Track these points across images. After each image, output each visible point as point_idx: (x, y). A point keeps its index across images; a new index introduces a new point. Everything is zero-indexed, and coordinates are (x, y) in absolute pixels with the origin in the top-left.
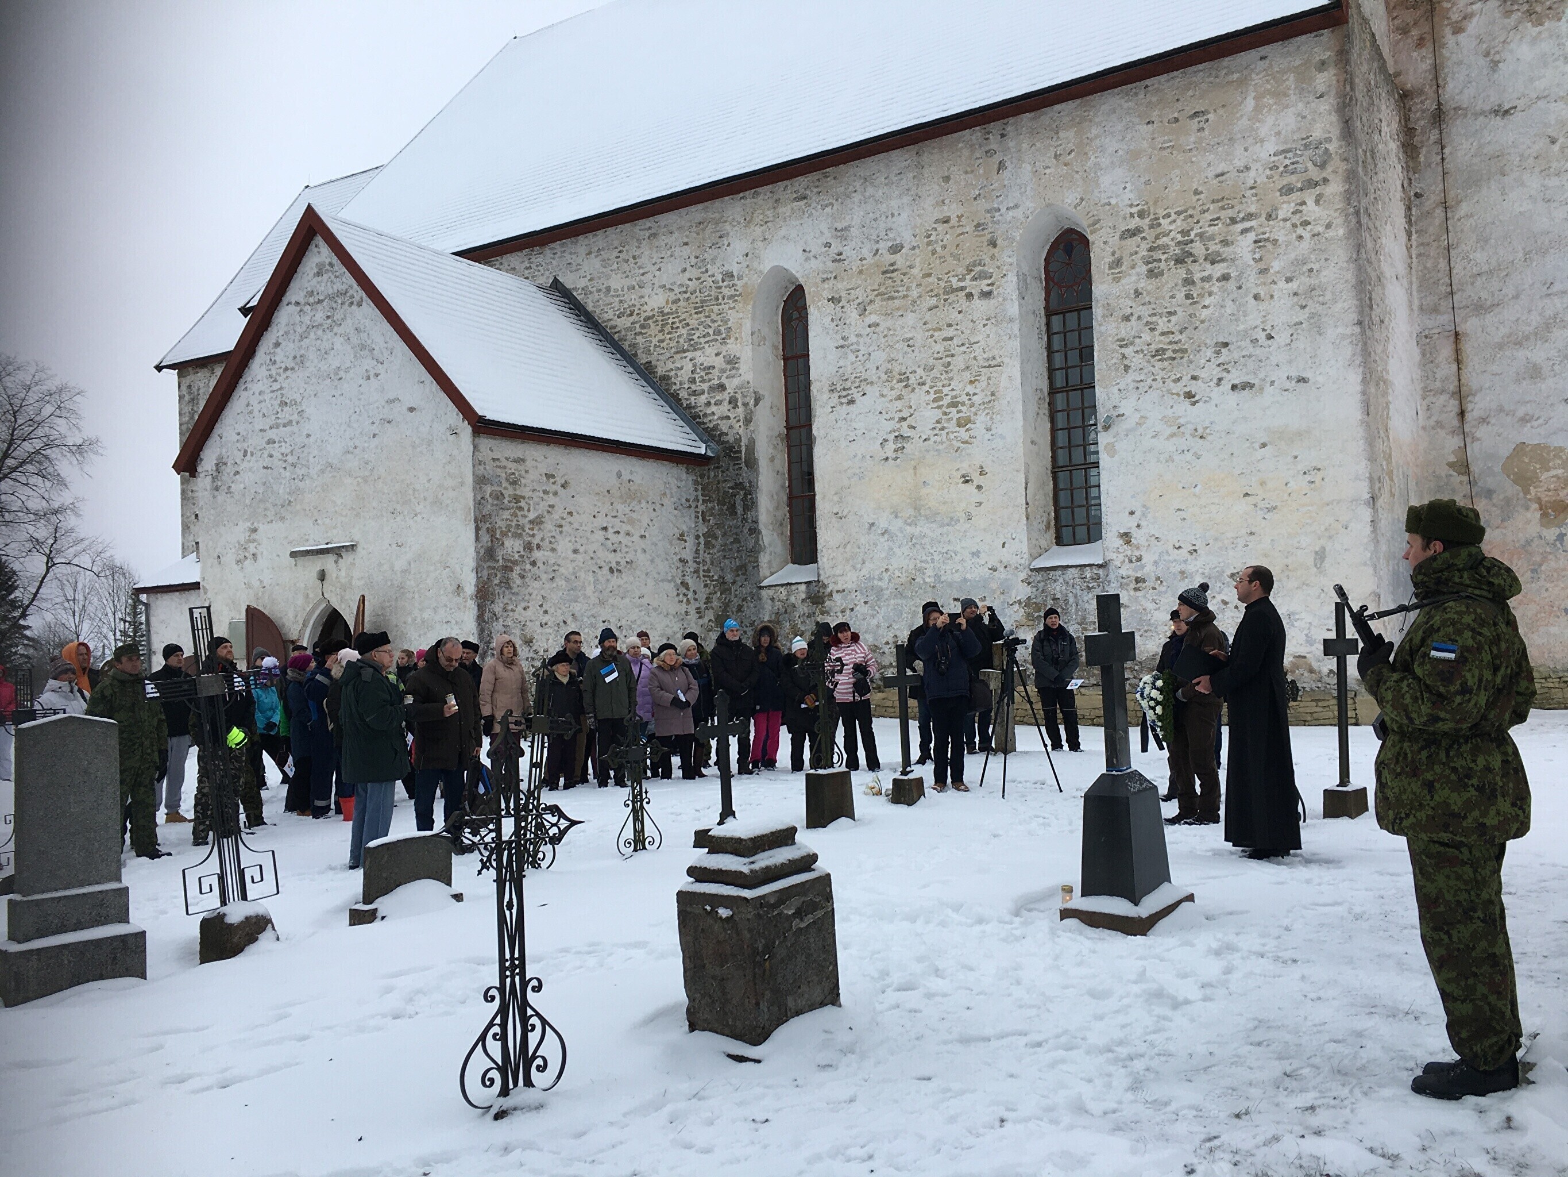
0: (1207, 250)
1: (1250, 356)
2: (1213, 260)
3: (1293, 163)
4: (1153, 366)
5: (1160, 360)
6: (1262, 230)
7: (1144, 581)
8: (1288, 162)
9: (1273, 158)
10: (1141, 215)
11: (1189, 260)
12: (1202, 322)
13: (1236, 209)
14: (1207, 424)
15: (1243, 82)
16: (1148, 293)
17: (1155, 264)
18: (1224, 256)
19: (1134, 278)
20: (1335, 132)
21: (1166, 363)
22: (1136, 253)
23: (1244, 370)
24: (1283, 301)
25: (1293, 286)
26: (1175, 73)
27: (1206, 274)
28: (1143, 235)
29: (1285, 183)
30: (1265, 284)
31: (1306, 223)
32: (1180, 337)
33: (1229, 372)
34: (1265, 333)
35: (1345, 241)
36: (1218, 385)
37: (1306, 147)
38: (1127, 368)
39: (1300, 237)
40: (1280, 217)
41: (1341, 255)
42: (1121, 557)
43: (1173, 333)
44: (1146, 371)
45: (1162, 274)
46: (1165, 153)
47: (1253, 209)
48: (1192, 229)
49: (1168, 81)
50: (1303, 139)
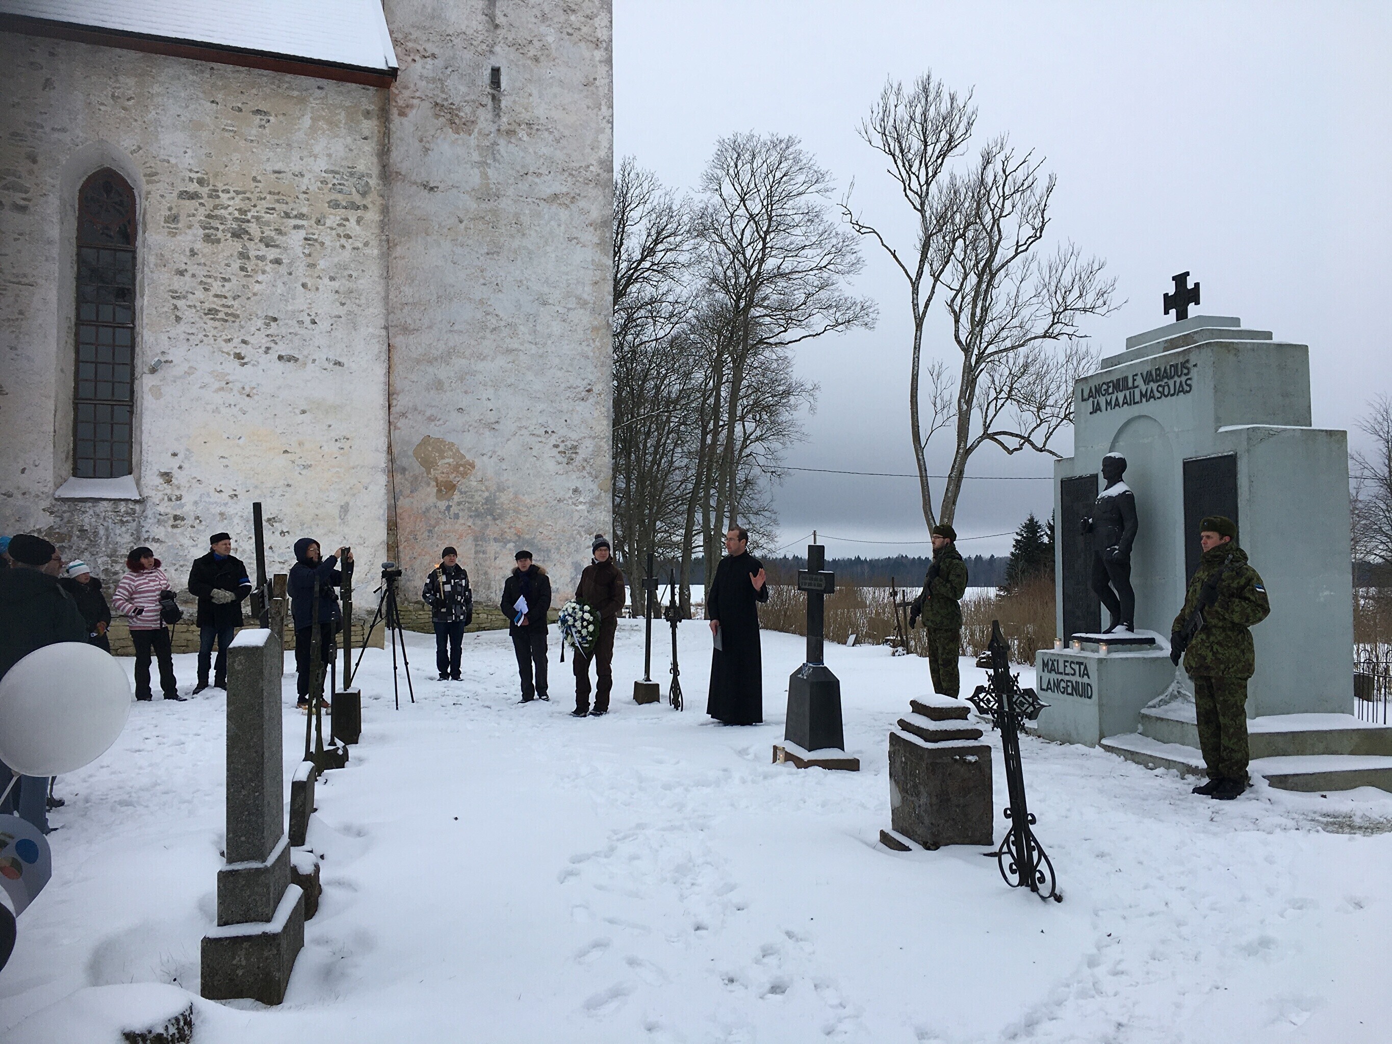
0: (263, 233)
1: (296, 334)
2: (268, 243)
3: (340, 184)
4: (205, 323)
5: (212, 319)
6: (312, 231)
7: (183, 519)
8: (336, 182)
9: (324, 174)
10: (201, 182)
11: (246, 237)
12: (255, 294)
13: (291, 205)
14: (254, 384)
15: (302, 101)
16: (204, 256)
17: (212, 231)
18: (277, 243)
19: (190, 238)
20: (375, 171)
21: (217, 324)
22: (194, 215)
23: (290, 345)
24: (326, 295)
25: (336, 285)
26: (241, 68)
27: (260, 253)
28: (202, 201)
29: (333, 198)
30: (312, 276)
31: (348, 237)
32: (233, 303)
33: (276, 343)
34: (310, 318)
35: (378, 261)
36: (266, 353)
37: (352, 175)
38: (178, 319)
39: (343, 247)
40: (327, 225)
41: (374, 270)
42: (160, 495)
43: (226, 298)
44: (198, 325)
45: (218, 241)
46: (226, 134)
47: (305, 210)
48: (250, 211)
49: (233, 72)
50: (349, 167)
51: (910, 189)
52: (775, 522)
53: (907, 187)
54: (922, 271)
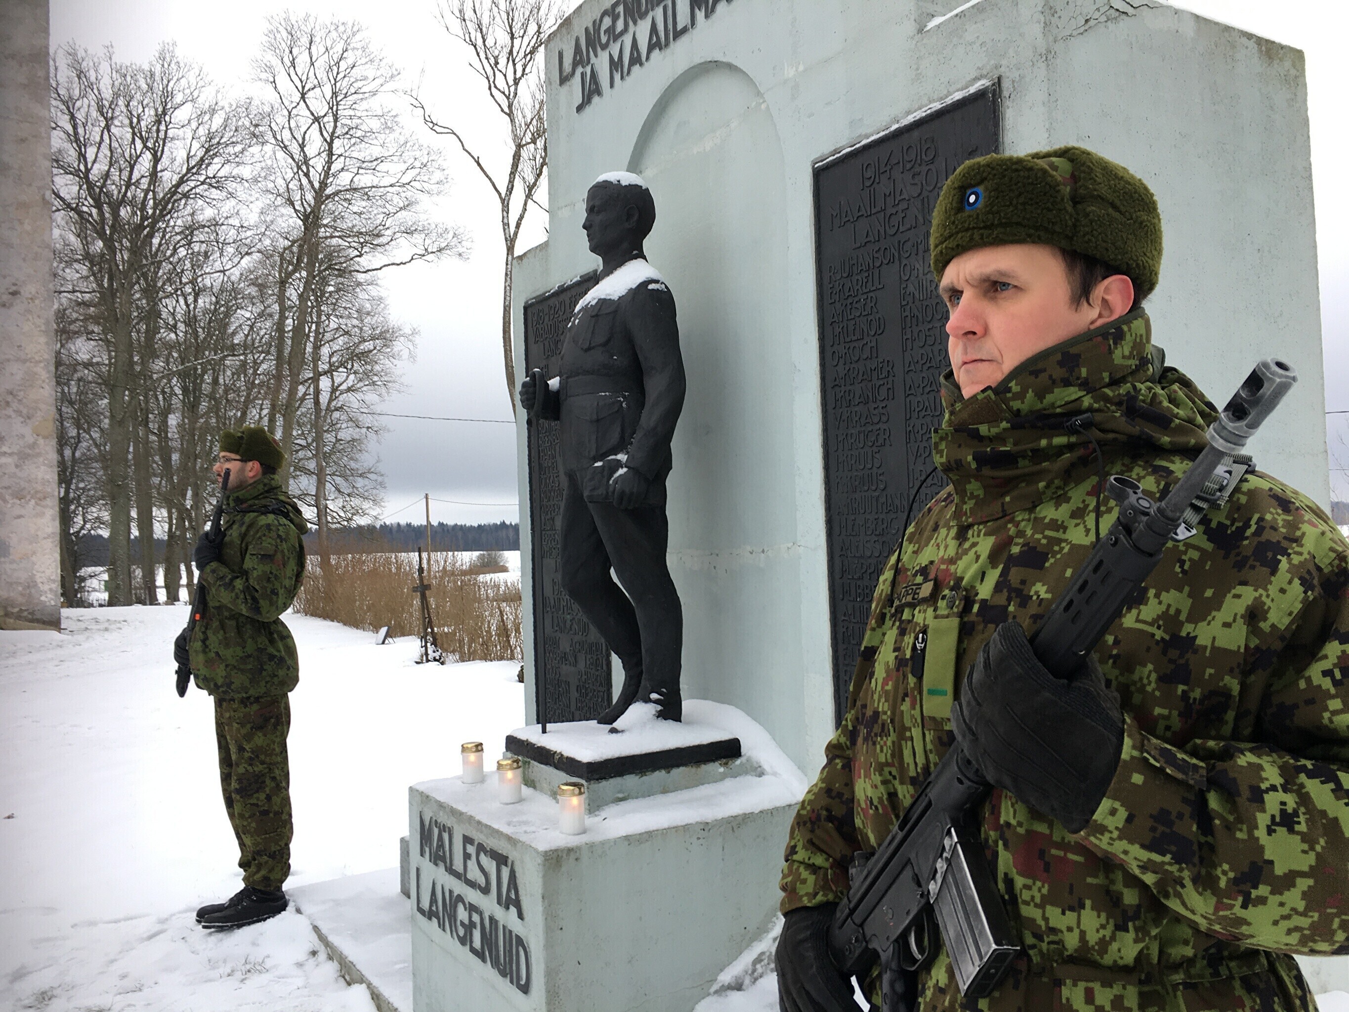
51: (496, 87)
52: (382, 485)
53: (492, 85)
54: (513, 186)
